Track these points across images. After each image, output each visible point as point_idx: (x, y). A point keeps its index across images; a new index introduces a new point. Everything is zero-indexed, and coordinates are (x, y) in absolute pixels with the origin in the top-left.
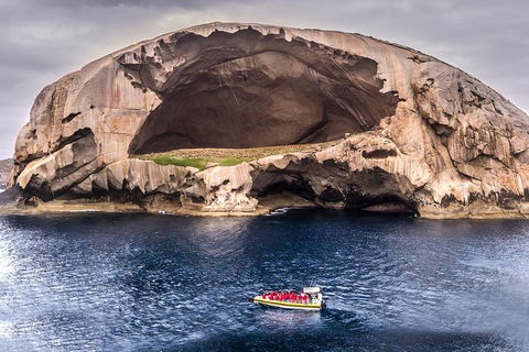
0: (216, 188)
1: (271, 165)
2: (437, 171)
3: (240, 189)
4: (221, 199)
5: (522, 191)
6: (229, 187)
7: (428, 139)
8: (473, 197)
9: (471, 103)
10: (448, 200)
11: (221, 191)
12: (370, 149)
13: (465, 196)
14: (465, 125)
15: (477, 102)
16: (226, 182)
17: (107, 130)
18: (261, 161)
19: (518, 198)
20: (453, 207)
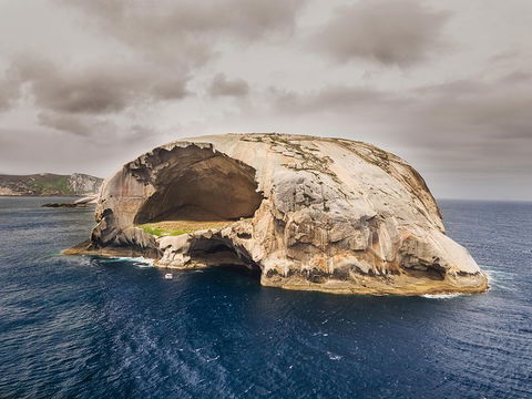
0: (164, 250)
1: (202, 236)
2: (269, 251)
3: (179, 251)
4: (165, 257)
5: (332, 270)
6: (171, 249)
7: (272, 228)
8: (291, 273)
9: (303, 203)
10: (272, 273)
11: (166, 252)
12: (241, 233)
13: (286, 271)
14: (291, 220)
15: (307, 203)
16: (170, 246)
17: (120, 209)
18: (196, 233)
19: (327, 275)
20: (275, 278)
